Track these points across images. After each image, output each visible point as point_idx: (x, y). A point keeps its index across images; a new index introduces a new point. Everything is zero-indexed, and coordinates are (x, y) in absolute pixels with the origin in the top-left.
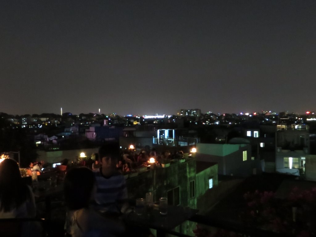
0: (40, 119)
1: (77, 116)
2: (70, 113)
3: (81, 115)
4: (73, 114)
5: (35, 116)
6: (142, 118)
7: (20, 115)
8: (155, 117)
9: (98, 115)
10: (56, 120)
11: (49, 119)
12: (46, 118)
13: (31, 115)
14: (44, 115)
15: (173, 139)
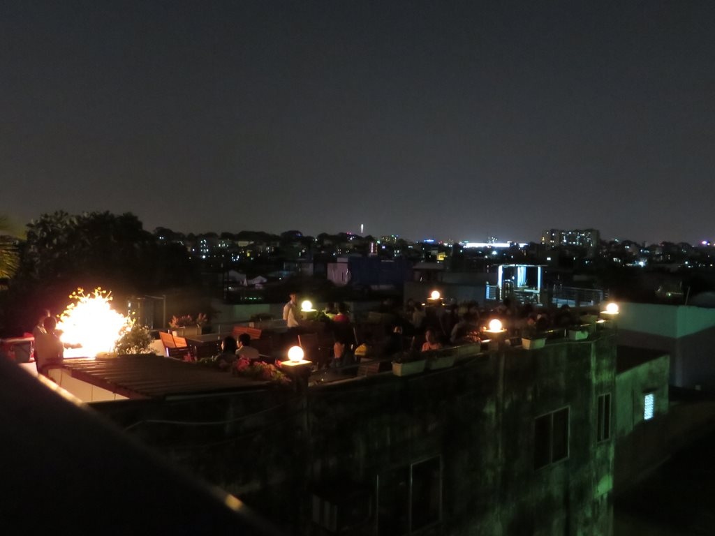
0: (236, 242)
1: (313, 238)
2: (298, 232)
3: (323, 237)
4: (305, 235)
5: (225, 236)
6: (457, 247)
7: (196, 233)
8: (488, 245)
9: (358, 238)
10: (268, 246)
11: (255, 243)
12: (249, 241)
13: (219, 234)
14: (245, 235)
15: (537, 289)
